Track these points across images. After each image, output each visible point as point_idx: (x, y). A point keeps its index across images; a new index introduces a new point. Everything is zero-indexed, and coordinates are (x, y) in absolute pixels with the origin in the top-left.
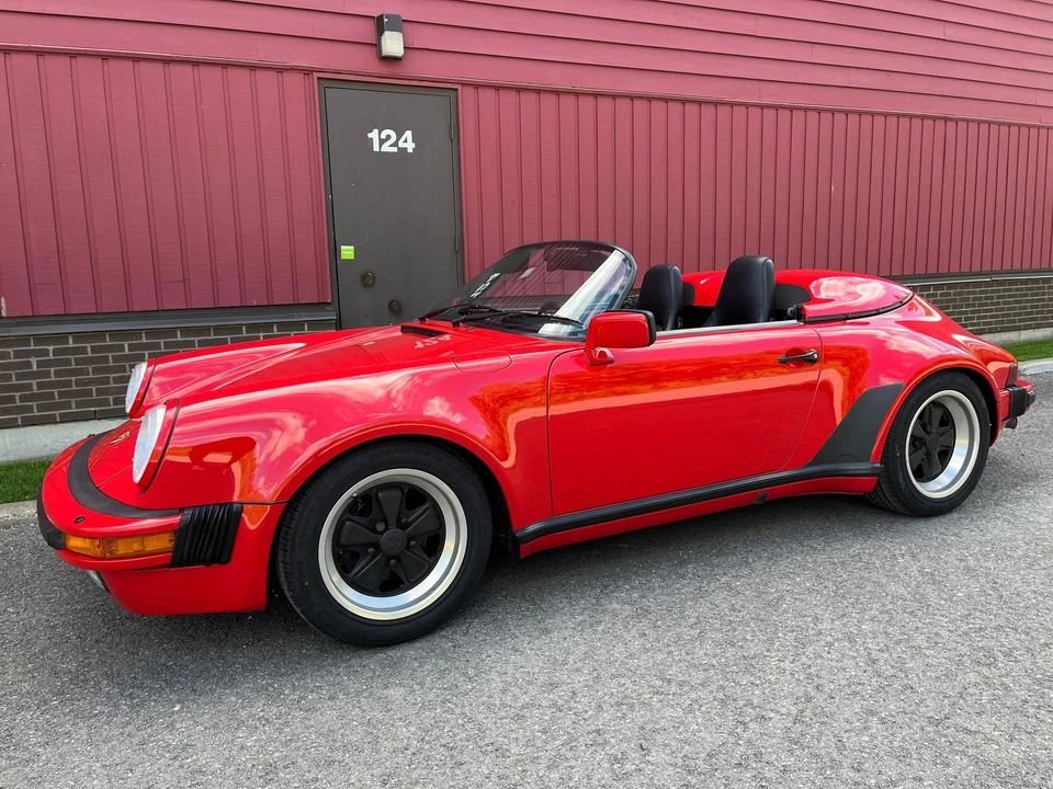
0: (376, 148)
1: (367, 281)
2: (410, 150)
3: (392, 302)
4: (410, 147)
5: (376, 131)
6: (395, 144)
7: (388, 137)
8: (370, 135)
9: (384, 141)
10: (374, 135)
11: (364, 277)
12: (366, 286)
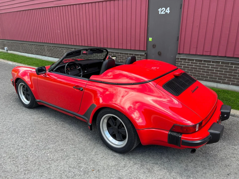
0: (160, 13)
1: (154, 46)
2: (168, 13)
3: (159, 52)
4: (168, 12)
5: (160, 9)
6: (165, 12)
7: (163, 10)
8: (159, 10)
9: (162, 11)
10: (160, 10)
11: (153, 45)
12: (153, 47)
